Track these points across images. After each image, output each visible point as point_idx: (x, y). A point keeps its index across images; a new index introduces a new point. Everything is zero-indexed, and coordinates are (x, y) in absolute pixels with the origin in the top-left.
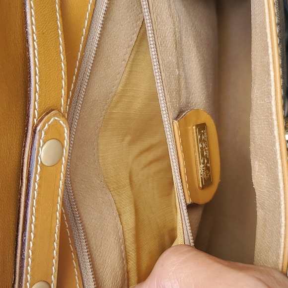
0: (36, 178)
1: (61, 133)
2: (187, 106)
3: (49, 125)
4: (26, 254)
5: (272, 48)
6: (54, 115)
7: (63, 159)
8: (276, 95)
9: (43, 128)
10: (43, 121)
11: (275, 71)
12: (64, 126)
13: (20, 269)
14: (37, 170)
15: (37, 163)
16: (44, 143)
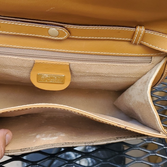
0: (44, 26)
1: (61, 37)
2: (73, 76)
3: (64, 32)
4: (12, 21)
5: (85, 113)
6: (68, 34)
7: (51, 37)
8: (69, 108)
9: (64, 30)
10: (66, 30)
11: (78, 110)
12: (64, 38)
13: (6, 19)
14: (47, 27)
15: (50, 27)
16: (58, 30)
